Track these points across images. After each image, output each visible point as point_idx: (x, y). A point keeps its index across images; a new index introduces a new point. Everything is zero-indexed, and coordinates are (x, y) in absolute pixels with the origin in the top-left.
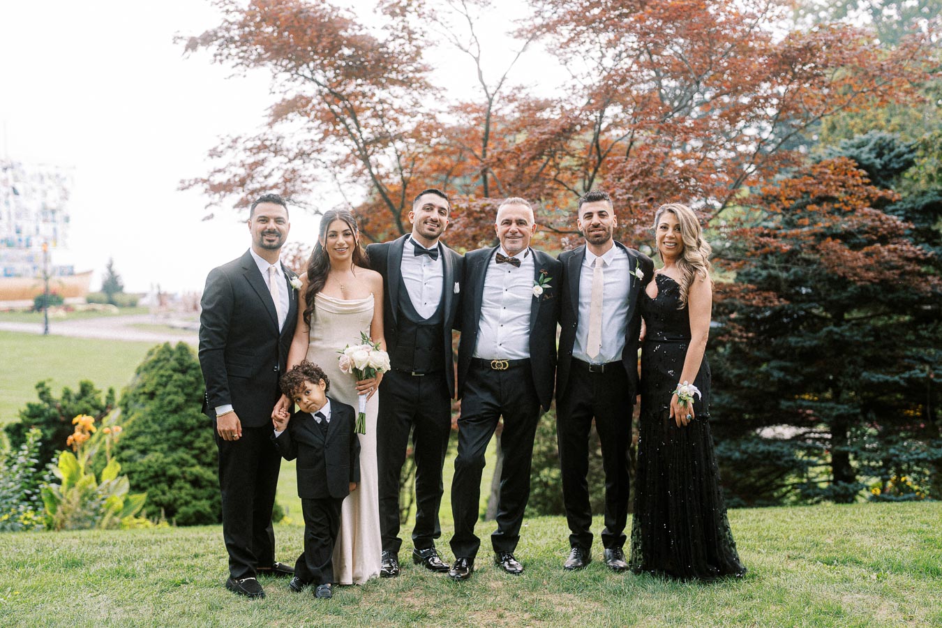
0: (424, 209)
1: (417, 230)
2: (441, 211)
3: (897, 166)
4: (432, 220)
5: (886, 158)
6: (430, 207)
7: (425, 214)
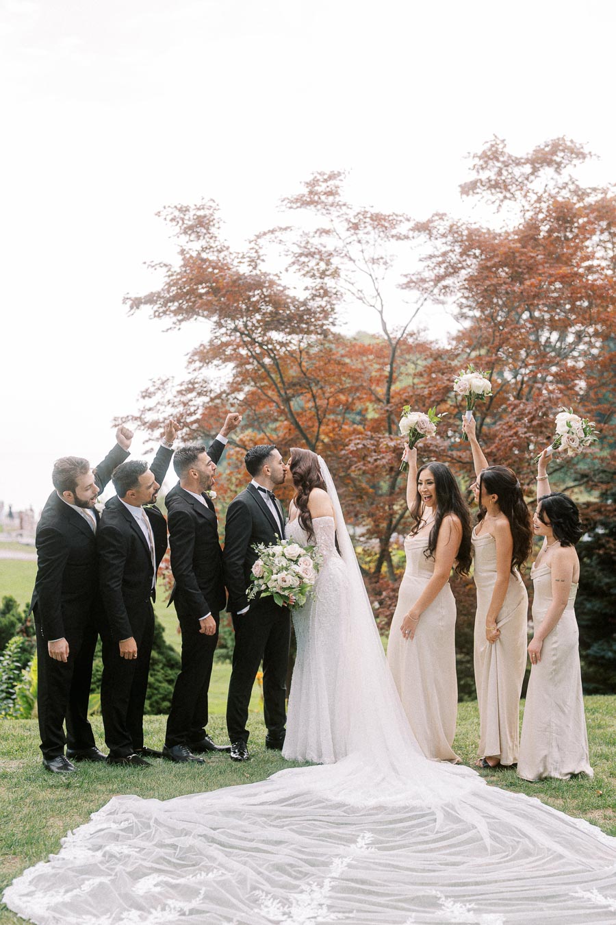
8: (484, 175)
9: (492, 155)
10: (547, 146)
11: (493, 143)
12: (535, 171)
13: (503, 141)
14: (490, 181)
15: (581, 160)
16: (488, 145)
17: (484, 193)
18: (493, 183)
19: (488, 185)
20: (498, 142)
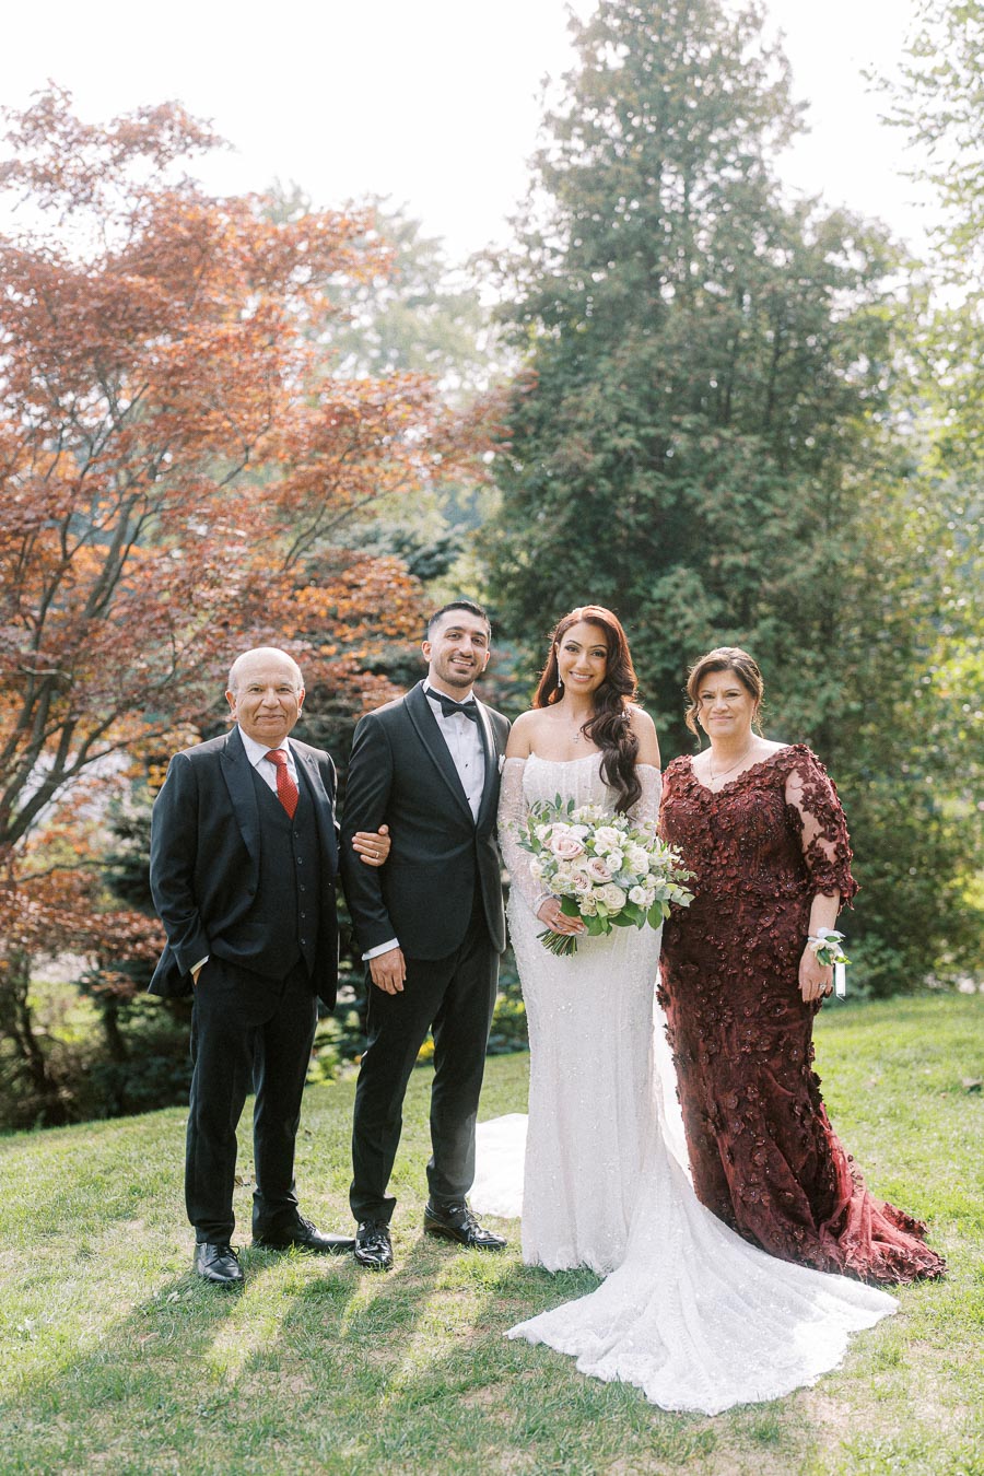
0: (447, 636)
1: (438, 673)
2: (476, 638)
3: (427, 571)
4: (462, 655)
5: (412, 559)
6: (456, 634)
7: (450, 644)
8: (25, 155)
9: (43, 119)
10: (142, 115)
11: (48, 95)
12: (118, 160)
13: (64, 94)
14: (34, 168)
15: (203, 149)
16: (37, 100)
17: (25, 189)
18: (41, 171)
19: (29, 174)
20: (57, 96)
